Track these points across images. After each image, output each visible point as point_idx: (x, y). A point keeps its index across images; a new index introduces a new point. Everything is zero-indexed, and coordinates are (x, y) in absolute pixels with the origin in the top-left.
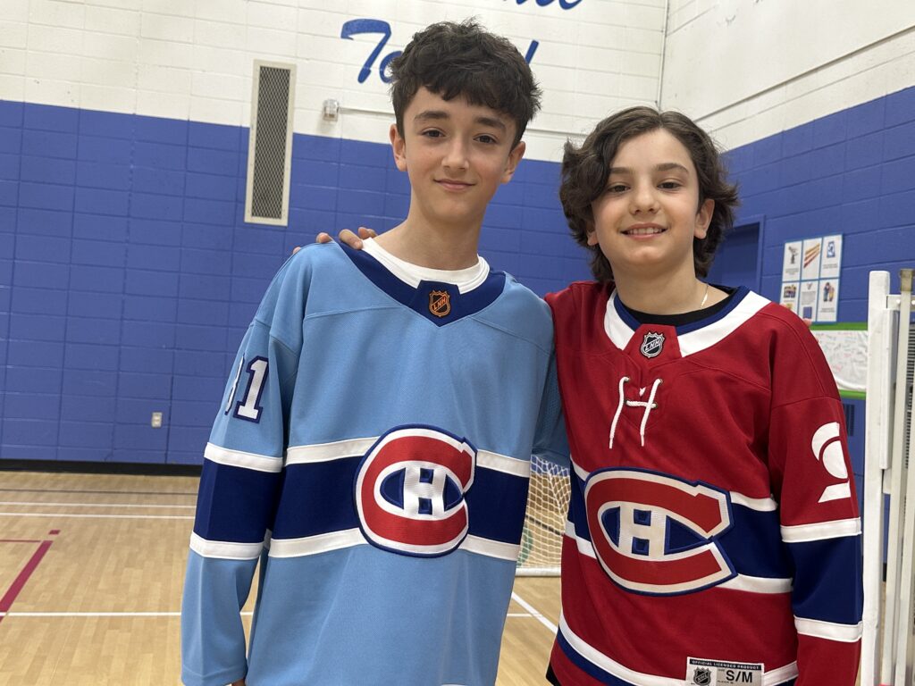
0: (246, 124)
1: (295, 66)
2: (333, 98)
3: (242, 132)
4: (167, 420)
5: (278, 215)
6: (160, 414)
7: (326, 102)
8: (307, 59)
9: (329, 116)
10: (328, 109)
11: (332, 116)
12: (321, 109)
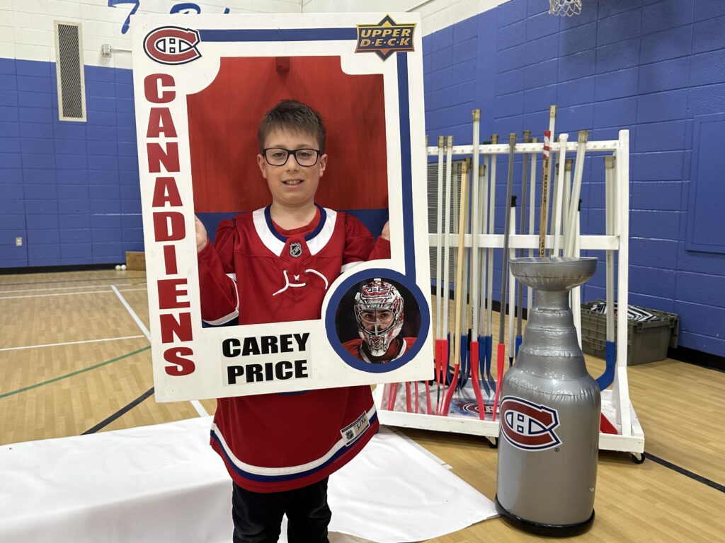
0: (53, 61)
1: (81, 24)
2: (106, 43)
3: (51, 66)
4: (25, 241)
5: (80, 116)
6: (21, 238)
7: (103, 46)
8: (88, 20)
9: (106, 55)
10: (104, 50)
11: (107, 54)
12: (100, 49)
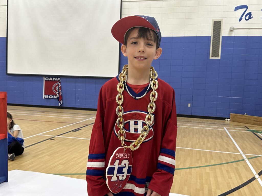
1: (222, 20)
2: (232, 26)
3: (209, 37)
5: (218, 56)
6: (190, 104)
9: (231, 31)
10: (231, 29)
12: (229, 29)
